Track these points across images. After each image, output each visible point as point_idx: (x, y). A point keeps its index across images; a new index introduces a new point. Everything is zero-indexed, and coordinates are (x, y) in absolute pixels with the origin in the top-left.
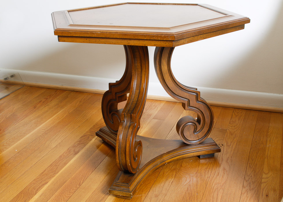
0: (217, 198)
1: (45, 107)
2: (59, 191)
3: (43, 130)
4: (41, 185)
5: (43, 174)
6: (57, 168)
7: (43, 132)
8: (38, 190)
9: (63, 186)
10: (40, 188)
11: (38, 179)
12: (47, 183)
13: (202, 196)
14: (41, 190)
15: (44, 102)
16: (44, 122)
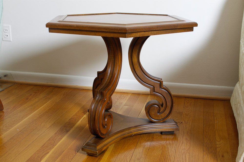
0: (186, 159)
1: (35, 98)
2: (59, 158)
3: (38, 115)
4: (44, 154)
5: (44, 146)
6: (55, 142)
7: (38, 117)
8: (42, 158)
9: (62, 154)
10: (43, 156)
11: (40, 150)
12: (48, 153)
13: (174, 158)
14: (45, 158)
15: (34, 95)
16: (37, 109)
